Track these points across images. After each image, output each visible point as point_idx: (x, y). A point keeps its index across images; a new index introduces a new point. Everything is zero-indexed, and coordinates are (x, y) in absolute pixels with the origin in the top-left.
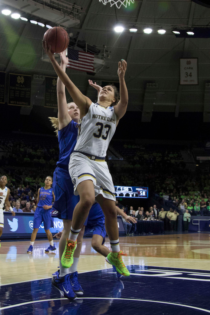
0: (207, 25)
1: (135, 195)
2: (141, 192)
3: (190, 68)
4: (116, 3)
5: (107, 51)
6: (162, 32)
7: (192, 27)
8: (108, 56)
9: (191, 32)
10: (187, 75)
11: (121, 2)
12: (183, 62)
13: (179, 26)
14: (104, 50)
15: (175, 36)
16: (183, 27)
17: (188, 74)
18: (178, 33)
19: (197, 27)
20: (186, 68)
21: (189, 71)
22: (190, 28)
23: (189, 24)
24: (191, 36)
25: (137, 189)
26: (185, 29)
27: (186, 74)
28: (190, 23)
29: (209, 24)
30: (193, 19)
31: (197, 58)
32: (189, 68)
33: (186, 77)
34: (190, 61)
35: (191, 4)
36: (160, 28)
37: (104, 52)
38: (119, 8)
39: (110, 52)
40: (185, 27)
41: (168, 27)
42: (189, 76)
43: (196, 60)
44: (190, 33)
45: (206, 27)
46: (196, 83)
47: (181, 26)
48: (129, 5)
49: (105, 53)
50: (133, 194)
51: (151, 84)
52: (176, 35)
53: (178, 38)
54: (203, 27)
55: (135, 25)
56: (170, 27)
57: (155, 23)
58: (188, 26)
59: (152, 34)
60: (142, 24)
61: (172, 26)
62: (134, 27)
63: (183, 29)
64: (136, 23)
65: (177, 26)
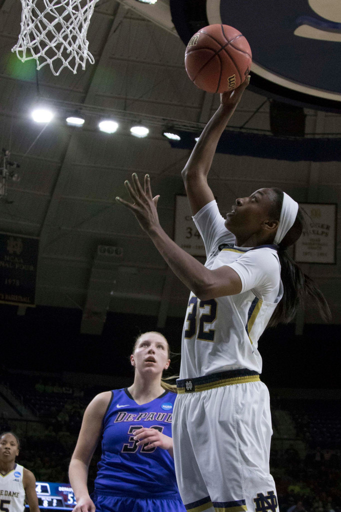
0: (241, 128)
1: (55, 502)
2: (70, 496)
4: (50, 61)
5: (11, 164)
6: (140, 131)
8: (11, 175)
10: (190, 233)
11: (64, 61)
13: (180, 124)
14: (5, 161)
15: (169, 146)
16: (188, 125)
17: (194, 232)
18: (176, 137)
20: (187, 218)
23: (201, 121)
25: (61, 489)
26: (192, 130)
27: (189, 230)
29: (244, 125)
30: (211, 109)
33: (188, 238)
36: (135, 121)
37: (5, 165)
38: (58, 74)
39: (18, 166)
40: (192, 127)
41: (155, 123)
42: (195, 235)
45: (238, 130)
47: (185, 124)
48: (84, 69)
49: (6, 168)
50: (52, 500)
51: (107, 248)
52: (172, 142)
53: (175, 150)
54: (233, 131)
55: (81, 109)
56: (158, 121)
57: (125, 109)
58: (199, 124)
59: (117, 134)
60: (95, 108)
61: (163, 121)
62: (77, 114)
63: (188, 131)
64: (82, 104)
65: (175, 123)
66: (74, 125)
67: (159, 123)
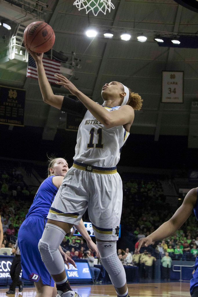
0: (196, 33)
3: (174, 83)
5: (76, 59)
6: (142, 39)
7: (178, 35)
8: (77, 65)
9: (177, 40)
10: (170, 91)
12: (166, 75)
13: (163, 33)
14: (73, 58)
15: (158, 45)
16: (168, 34)
17: (172, 90)
18: (161, 41)
19: (184, 34)
20: (169, 83)
21: (173, 87)
22: (175, 35)
23: (174, 31)
24: (176, 45)
26: (169, 36)
27: (170, 89)
28: (176, 30)
30: (180, 25)
31: (183, 71)
32: (172, 83)
33: (169, 93)
34: (174, 75)
35: (178, 7)
36: (140, 34)
37: (73, 60)
39: (80, 60)
40: (170, 35)
41: (150, 34)
42: (173, 92)
43: (182, 73)
44: (176, 42)
45: (195, 35)
46: (180, 100)
47: (165, 33)
49: (74, 62)
52: (159, 43)
53: (161, 48)
54: (192, 36)
55: (111, 29)
56: (152, 33)
57: (134, 28)
58: (174, 33)
59: (131, 41)
60: (118, 28)
61: (154, 32)
62: (109, 32)
63: (168, 37)
64: (111, 26)
65: (161, 33)
66: (108, 37)
67: (152, 34)
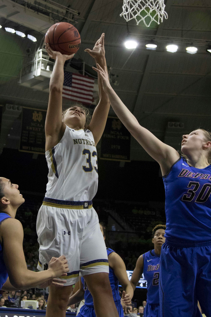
4: (143, 18)
5: (113, 75)
6: (192, 50)
8: (113, 82)
11: (152, 18)
36: (189, 44)
38: (149, 26)
39: (117, 76)
41: (202, 44)
48: (162, 21)
51: (174, 123)
55: (154, 39)
57: (182, 37)
59: (178, 52)
60: (163, 38)
61: (206, 42)
62: (152, 42)
64: (155, 36)
66: (150, 49)
